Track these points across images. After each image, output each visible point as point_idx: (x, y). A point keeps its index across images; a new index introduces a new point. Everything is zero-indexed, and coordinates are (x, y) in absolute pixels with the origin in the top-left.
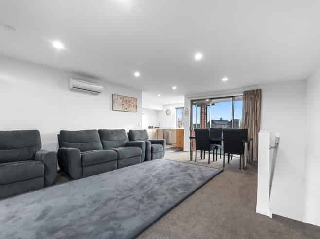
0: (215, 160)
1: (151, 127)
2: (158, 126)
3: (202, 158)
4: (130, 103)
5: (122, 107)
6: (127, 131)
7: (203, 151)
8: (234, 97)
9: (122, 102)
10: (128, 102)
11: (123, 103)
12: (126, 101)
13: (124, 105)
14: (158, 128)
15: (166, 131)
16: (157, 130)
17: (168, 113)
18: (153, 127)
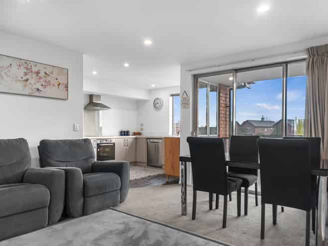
0: (242, 212)
1: (124, 133)
2: (139, 131)
3: (211, 208)
4: (49, 79)
5: (25, 86)
6: (33, 143)
7: (215, 195)
8: (287, 63)
9: (26, 74)
10: (42, 74)
11: (28, 77)
12: (38, 73)
13: (32, 81)
14: (139, 134)
15: (152, 140)
16: (136, 138)
17: (157, 105)
18: (129, 132)
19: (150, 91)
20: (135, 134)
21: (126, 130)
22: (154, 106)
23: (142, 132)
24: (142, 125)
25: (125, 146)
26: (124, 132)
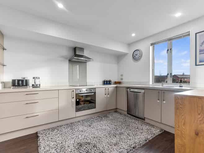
14: (120, 83)
15: (132, 90)
16: (116, 87)
17: (137, 56)
18: (111, 81)
19: (129, 45)
20: (116, 83)
21: (108, 79)
22: (133, 57)
23: (121, 81)
24: (122, 75)
25: (105, 94)
26: (107, 81)
